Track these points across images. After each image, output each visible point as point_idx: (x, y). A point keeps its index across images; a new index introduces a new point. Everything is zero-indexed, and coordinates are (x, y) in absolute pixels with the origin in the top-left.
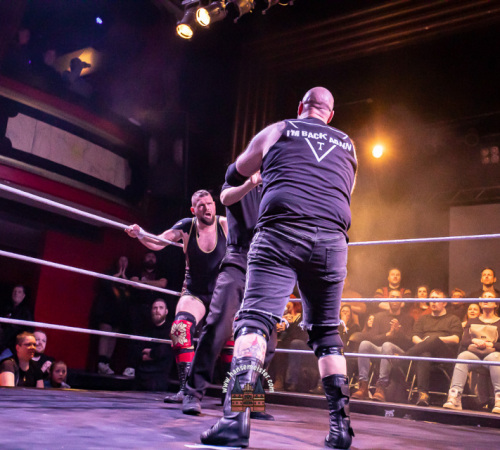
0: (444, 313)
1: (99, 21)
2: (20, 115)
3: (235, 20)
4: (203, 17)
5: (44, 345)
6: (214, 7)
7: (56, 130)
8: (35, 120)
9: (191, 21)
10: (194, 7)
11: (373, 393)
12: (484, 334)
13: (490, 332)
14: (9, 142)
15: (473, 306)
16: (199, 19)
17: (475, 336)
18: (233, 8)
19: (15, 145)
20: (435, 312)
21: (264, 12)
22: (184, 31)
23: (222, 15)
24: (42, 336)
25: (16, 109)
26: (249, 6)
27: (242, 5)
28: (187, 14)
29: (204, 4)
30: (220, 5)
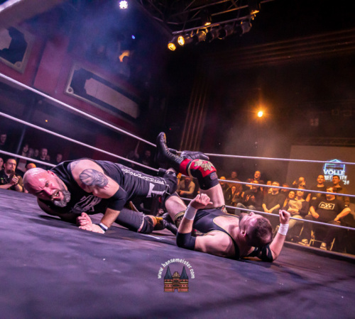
0: (277, 193)
1: (133, 37)
2: (91, 79)
3: (196, 44)
4: (181, 41)
6: (187, 36)
8: (98, 82)
9: (176, 43)
10: (179, 35)
12: (295, 205)
13: (298, 205)
14: (85, 90)
15: (292, 192)
16: (179, 42)
17: (291, 206)
18: (196, 37)
19: (88, 92)
21: (210, 41)
22: (172, 46)
23: (191, 41)
25: (90, 75)
26: (203, 38)
27: (200, 37)
28: (174, 38)
29: (183, 34)
30: (189, 36)
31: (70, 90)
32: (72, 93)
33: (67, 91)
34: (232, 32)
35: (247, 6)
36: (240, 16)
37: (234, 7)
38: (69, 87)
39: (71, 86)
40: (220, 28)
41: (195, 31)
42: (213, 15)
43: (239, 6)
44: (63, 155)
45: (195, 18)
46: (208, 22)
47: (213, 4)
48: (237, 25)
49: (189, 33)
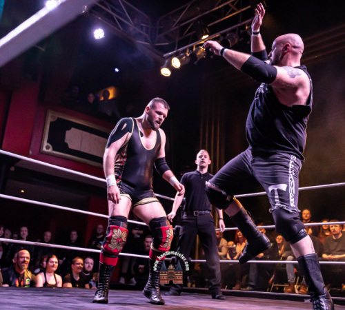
0: (341, 235)
1: (117, 70)
2: (73, 129)
3: (195, 63)
4: (176, 63)
5: (92, 266)
6: (183, 56)
7: (94, 136)
8: (81, 131)
9: (170, 67)
10: (171, 57)
11: (299, 290)
14: (67, 145)
16: (173, 64)
18: (193, 56)
19: (71, 146)
20: (335, 235)
21: (212, 57)
22: (166, 72)
23: (188, 61)
24: (90, 261)
25: (70, 125)
26: (203, 54)
27: (199, 54)
28: (167, 61)
29: (176, 55)
30: (185, 55)
31: (47, 148)
32: (50, 150)
33: (44, 149)
34: (237, 40)
35: (249, 7)
36: (243, 20)
37: (233, 11)
38: (46, 143)
39: (48, 142)
40: (222, 39)
41: (191, 48)
42: (209, 25)
43: (239, 9)
44: (52, 233)
45: (188, 33)
46: (205, 35)
47: (208, 12)
48: (241, 31)
49: (184, 51)
